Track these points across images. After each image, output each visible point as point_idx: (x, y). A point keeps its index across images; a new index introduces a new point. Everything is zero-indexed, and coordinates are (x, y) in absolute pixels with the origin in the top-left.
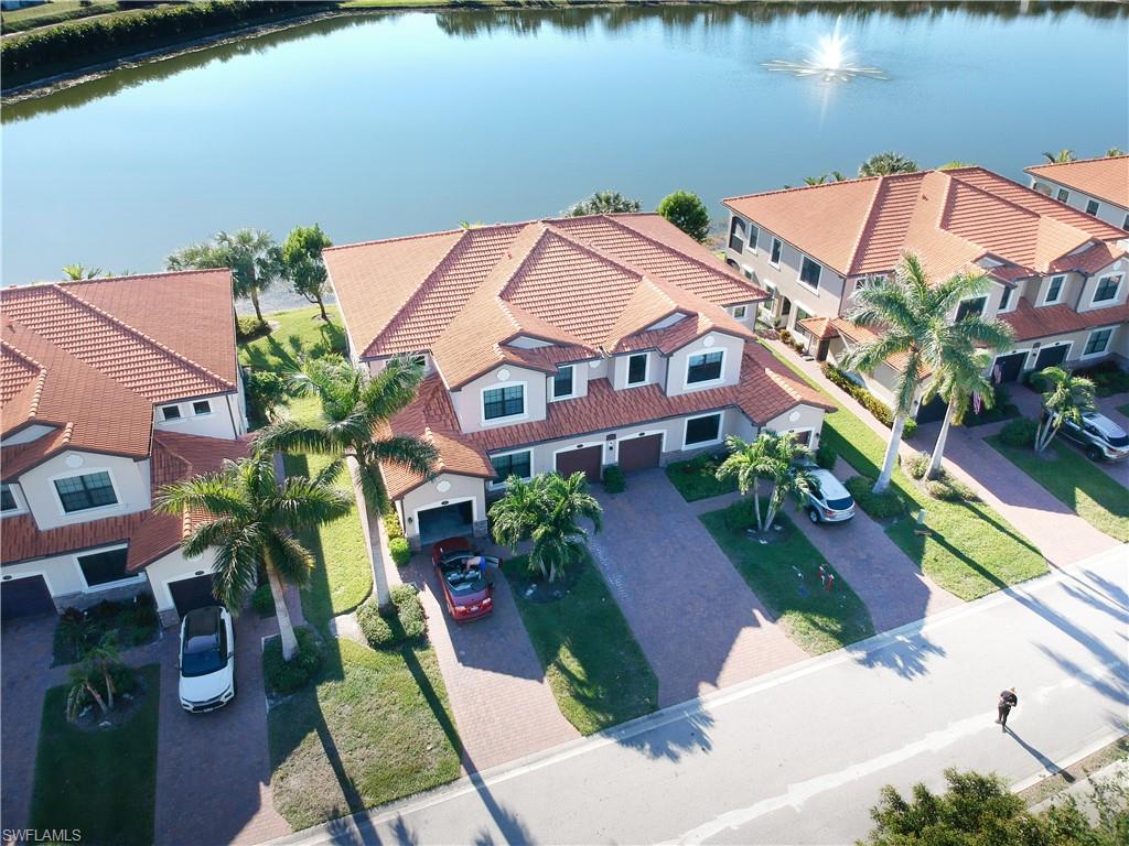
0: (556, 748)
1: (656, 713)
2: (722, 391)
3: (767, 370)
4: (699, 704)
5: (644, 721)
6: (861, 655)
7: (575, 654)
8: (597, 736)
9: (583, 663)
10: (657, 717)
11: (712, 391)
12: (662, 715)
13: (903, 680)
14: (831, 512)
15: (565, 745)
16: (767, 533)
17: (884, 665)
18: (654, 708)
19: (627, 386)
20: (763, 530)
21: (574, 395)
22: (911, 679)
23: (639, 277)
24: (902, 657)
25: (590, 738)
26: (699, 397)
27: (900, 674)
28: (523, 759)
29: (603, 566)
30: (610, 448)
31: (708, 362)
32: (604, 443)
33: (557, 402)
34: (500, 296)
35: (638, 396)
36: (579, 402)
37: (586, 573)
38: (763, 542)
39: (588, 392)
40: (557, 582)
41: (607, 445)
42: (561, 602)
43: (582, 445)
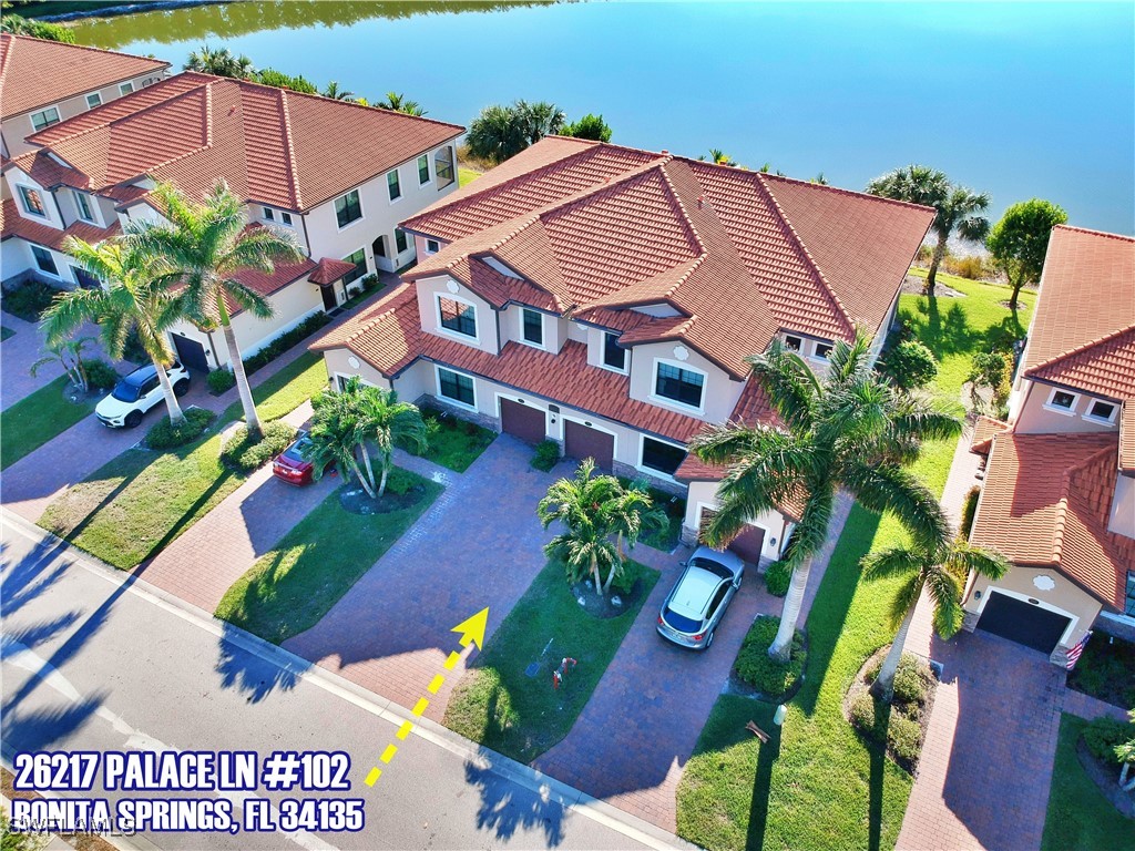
0: (190, 606)
1: (273, 646)
2: (695, 425)
4: (304, 669)
5: (257, 643)
6: (482, 763)
7: (301, 560)
8: (221, 622)
9: (293, 571)
10: (269, 648)
11: (685, 418)
12: (274, 650)
13: (472, 821)
15: (197, 610)
16: (598, 597)
17: (482, 792)
18: (278, 642)
19: (601, 364)
20: (597, 591)
21: (544, 346)
22: (480, 827)
24: (510, 805)
25: (215, 619)
26: (662, 415)
27: (480, 813)
28: (165, 594)
29: (428, 517)
30: (553, 421)
31: (685, 380)
32: (547, 412)
33: (525, 346)
34: (542, 216)
35: (604, 380)
36: (544, 356)
37: (408, 511)
38: (581, 601)
39: (560, 353)
40: (376, 500)
41: (549, 415)
42: (356, 516)
43: (523, 401)
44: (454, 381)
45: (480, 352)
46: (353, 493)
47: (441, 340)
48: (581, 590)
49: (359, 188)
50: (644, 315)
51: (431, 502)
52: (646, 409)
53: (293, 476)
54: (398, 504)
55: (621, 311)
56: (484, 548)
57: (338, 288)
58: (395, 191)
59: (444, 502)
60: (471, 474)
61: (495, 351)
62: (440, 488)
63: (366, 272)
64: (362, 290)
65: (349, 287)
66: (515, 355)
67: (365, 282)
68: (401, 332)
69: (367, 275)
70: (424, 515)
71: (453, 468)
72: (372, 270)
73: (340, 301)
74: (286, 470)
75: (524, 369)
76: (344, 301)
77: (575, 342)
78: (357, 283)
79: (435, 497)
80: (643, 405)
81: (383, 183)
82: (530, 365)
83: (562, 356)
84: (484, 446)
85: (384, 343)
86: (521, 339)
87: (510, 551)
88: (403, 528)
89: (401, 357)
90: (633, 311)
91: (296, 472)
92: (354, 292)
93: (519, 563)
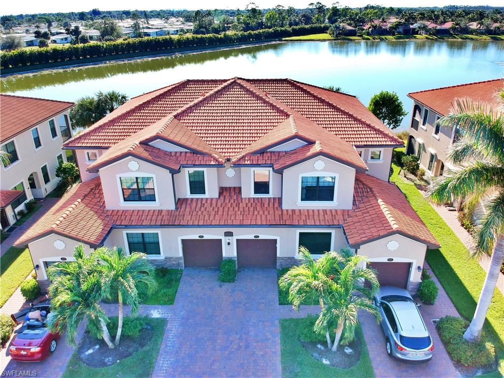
2: (334, 213)
3: (380, 200)
11: (325, 211)
14: (402, 349)
16: (335, 352)
19: (253, 195)
20: (331, 350)
21: (207, 195)
23: (288, 116)
26: (310, 214)
29: (167, 346)
30: (229, 244)
31: (321, 184)
32: (223, 238)
33: (192, 199)
34: (175, 117)
35: (259, 204)
36: (209, 202)
37: (146, 348)
38: (325, 362)
39: (219, 196)
40: (115, 349)
41: (225, 240)
42: (103, 370)
43: (203, 237)
44: (140, 240)
45: (160, 212)
46: (91, 351)
47: (124, 212)
48: (319, 354)
49: (14, 139)
50: (279, 152)
51: (162, 334)
52: (297, 213)
53: (33, 354)
54: (135, 345)
55: (263, 153)
56: (227, 352)
57: (9, 211)
58: (38, 143)
59: (173, 330)
60: (179, 302)
61: (172, 207)
62: (162, 322)
63: (26, 199)
64: (26, 211)
65: (17, 210)
66: (188, 206)
67: (27, 205)
68: (92, 213)
69: (27, 201)
70: (163, 347)
71: (165, 303)
72: (30, 197)
73: (12, 221)
74: (24, 350)
75: (200, 213)
76: (14, 221)
77: (226, 188)
78: (21, 207)
79: (163, 330)
80: (293, 211)
81: (29, 136)
82: (203, 209)
83: (222, 198)
84: (178, 280)
85: (83, 223)
86: (188, 195)
87: (247, 347)
88: (151, 363)
89: (99, 230)
90: (271, 152)
91: (35, 349)
92: (21, 213)
93: (261, 353)
